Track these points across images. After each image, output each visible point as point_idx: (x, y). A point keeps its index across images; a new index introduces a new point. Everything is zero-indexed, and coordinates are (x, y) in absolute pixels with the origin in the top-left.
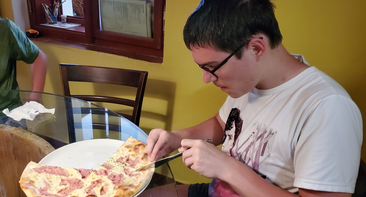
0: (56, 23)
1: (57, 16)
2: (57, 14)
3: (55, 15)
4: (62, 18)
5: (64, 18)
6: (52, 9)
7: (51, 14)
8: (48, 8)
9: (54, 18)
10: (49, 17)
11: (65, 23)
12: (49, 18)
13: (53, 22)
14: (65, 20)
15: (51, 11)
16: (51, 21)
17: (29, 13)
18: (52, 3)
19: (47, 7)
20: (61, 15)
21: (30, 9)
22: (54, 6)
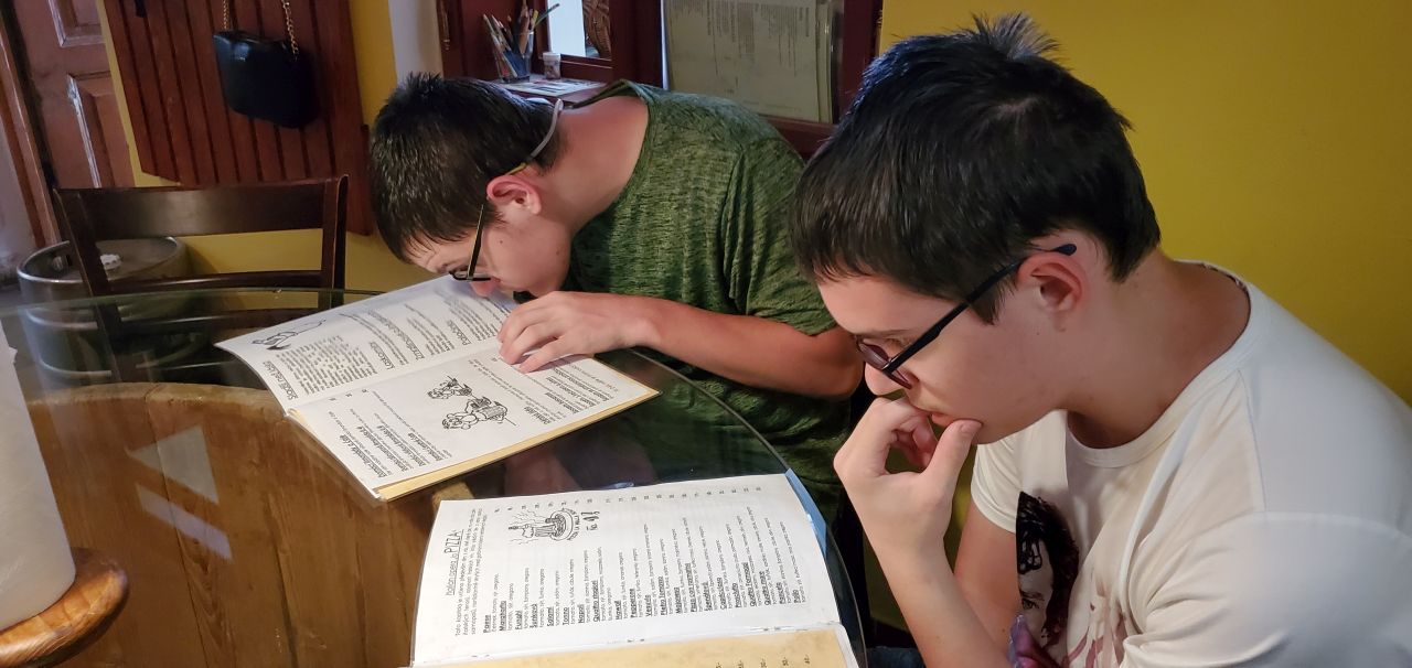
0: (527, 79)
1: (528, 57)
2: (531, 50)
3: (522, 51)
4: (546, 64)
5: (551, 64)
6: (514, 30)
7: (510, 49)
8: (502, 30)
9: (519, 63)
10: (505, 58)
11: (558, 79)
12: (504, 63)
13: (515, 75)
14: (557, 69)
15: (512, 40)
16: (510, 71)
17: (442, 44)
18: (517, 12)
19: (499, 24)
20: (545, 54)
21: (446, 32)
22: (520, 21)
